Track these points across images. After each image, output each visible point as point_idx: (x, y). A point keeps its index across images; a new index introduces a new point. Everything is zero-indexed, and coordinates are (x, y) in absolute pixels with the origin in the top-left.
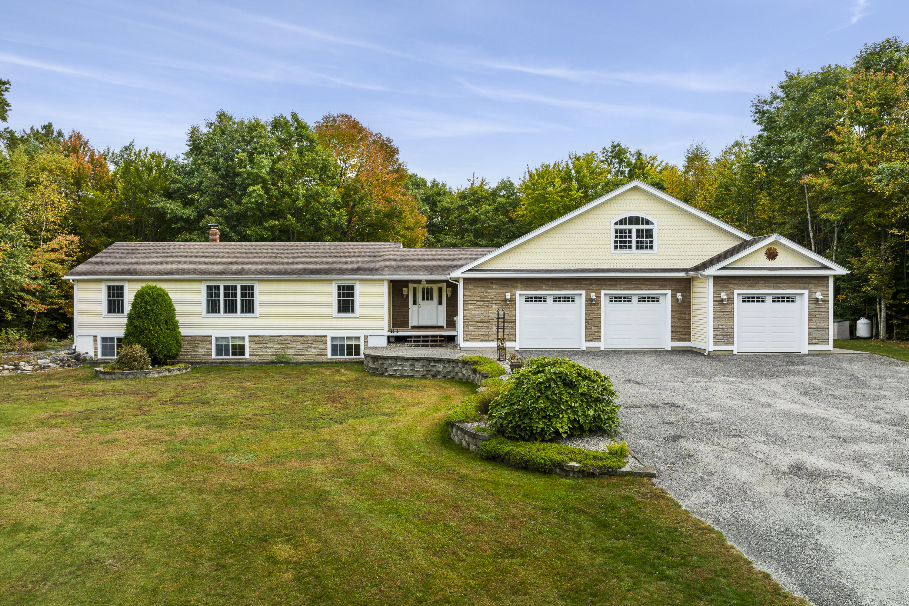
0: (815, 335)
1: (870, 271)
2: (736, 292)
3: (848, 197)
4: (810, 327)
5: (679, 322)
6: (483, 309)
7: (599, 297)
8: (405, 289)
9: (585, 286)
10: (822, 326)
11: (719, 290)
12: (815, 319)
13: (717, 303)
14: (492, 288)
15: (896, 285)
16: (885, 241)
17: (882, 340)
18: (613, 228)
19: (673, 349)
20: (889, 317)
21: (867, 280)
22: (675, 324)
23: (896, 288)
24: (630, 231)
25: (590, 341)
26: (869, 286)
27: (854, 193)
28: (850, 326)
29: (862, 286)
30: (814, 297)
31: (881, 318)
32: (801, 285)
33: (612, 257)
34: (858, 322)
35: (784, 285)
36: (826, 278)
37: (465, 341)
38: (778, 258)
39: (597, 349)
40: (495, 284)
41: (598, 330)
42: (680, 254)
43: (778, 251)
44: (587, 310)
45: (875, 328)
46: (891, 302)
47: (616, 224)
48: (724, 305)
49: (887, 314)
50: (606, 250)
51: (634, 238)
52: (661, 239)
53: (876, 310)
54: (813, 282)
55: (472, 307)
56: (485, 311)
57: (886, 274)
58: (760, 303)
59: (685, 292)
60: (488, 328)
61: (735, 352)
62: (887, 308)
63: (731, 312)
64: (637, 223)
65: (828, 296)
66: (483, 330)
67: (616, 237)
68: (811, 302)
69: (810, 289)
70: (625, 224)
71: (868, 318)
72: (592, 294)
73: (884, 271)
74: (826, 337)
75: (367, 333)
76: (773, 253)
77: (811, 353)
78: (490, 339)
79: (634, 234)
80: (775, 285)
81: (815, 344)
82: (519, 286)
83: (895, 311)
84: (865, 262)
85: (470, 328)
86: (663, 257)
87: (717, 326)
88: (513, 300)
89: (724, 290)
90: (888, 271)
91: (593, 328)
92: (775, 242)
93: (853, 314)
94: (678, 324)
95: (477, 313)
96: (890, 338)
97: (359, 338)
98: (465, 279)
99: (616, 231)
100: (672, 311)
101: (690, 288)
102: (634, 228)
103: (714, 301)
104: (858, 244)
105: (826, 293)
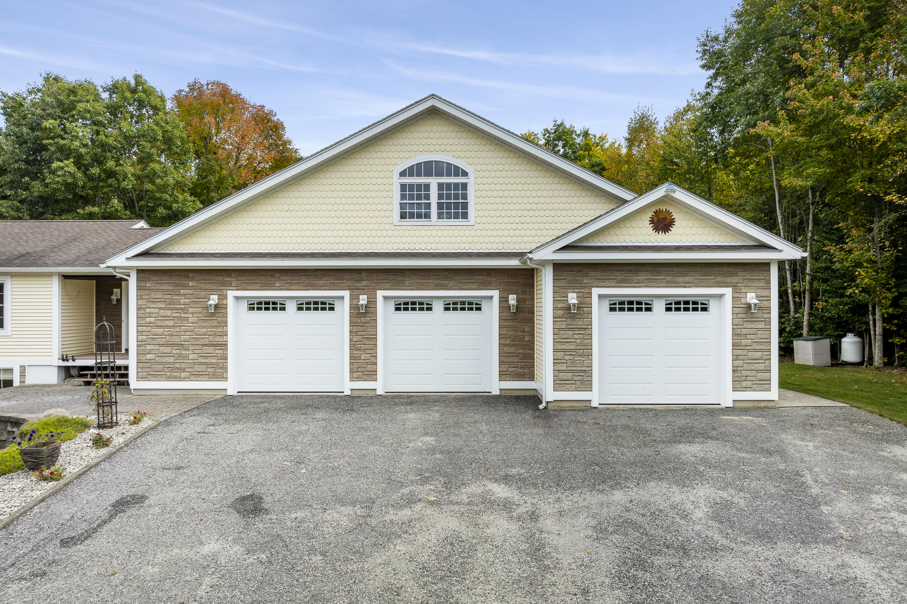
0: (744, 373)
1: (859, 265)
2: (596, 292)
3: (824, 152)
4: (735, 358)
5: (513, 345)
6: (171, 323)
7: (372, 304)
8: (116, 291)
9: (349, 283)
10: (759, 354)
11: (564, 288)
12: (744, 342)
13: (561, 312)
14: (186, 287)
15: (896, 286)
16: (881, 217)
17: (877, 368)
18: (397, 181)
19: (504, 393)
20: (887, 334)
21: (853, 279)
22: (506, 349)
23: (897, 291)
24: (427, 187)
25: (358, 379)
26: (857, 286)
27: (831, 148)
28: (832, 346)
29: (845, 288)
30: (743, 301)
31: (875, 335)
32: (719, 279)
33: (396, 233)
34: (844, 340)
35: (687, 279)
36: (765, 266)
37: (139, 378)
38: (674, 229)
39: (371, 393)
40: (192, 279)
41: (373, 360)
42: (514, 226)
43: (675, 215)
44: (352, 324)
45: (867, 349)
46: (890, 310)
47: (403, 174)
48: (573, 317)
49: (884, 329)
50: (385, 220)
51: (434, 199)
52: (481, 200)
53: (867, 323)
54: (740, 274)
55: (152, 320)
56: (173, 327)
57: (882, 269)
58: (644, 313)
59: (524, 293)
60: (180, 356)
61: (594, 404)
62: (884, 320)
63: (588, 328)
64: (439, 174)
65: (768, 298)
66: (172, 360)
67: (403, 197)
68: (737, 310)
69: (735, 287)
70: (419, 175)
71: (859, 334)
72: (361, 297)
73: (879, 265)
74: (765, 375)
75: (25, 361)
76: (665, 219)
77: (738, 405)
78: (183, 375)
79: (434, 192)
80: (669, 278)
81: (745, 389)
82: (234, 281)
83: (896, 325)
84: (850, 251)
85: (149, 356)
86: (484, 233)
87: (560, 355)
88: (220, 308)
89: (573, 288)
90: (885, 265)
91: (363, 357)
92: (667, 199)
93: (836, 329)
94: (513, 350)
95: (161, 330)
96: (889, 364)
97: (10, 370)
98: (141, 272)
99: (403, 187)
100: (500, 327)
101: (532, 286)
102: (434, 182)
103: (555, 308)
104: (840, 225)
105: (764, 293)
